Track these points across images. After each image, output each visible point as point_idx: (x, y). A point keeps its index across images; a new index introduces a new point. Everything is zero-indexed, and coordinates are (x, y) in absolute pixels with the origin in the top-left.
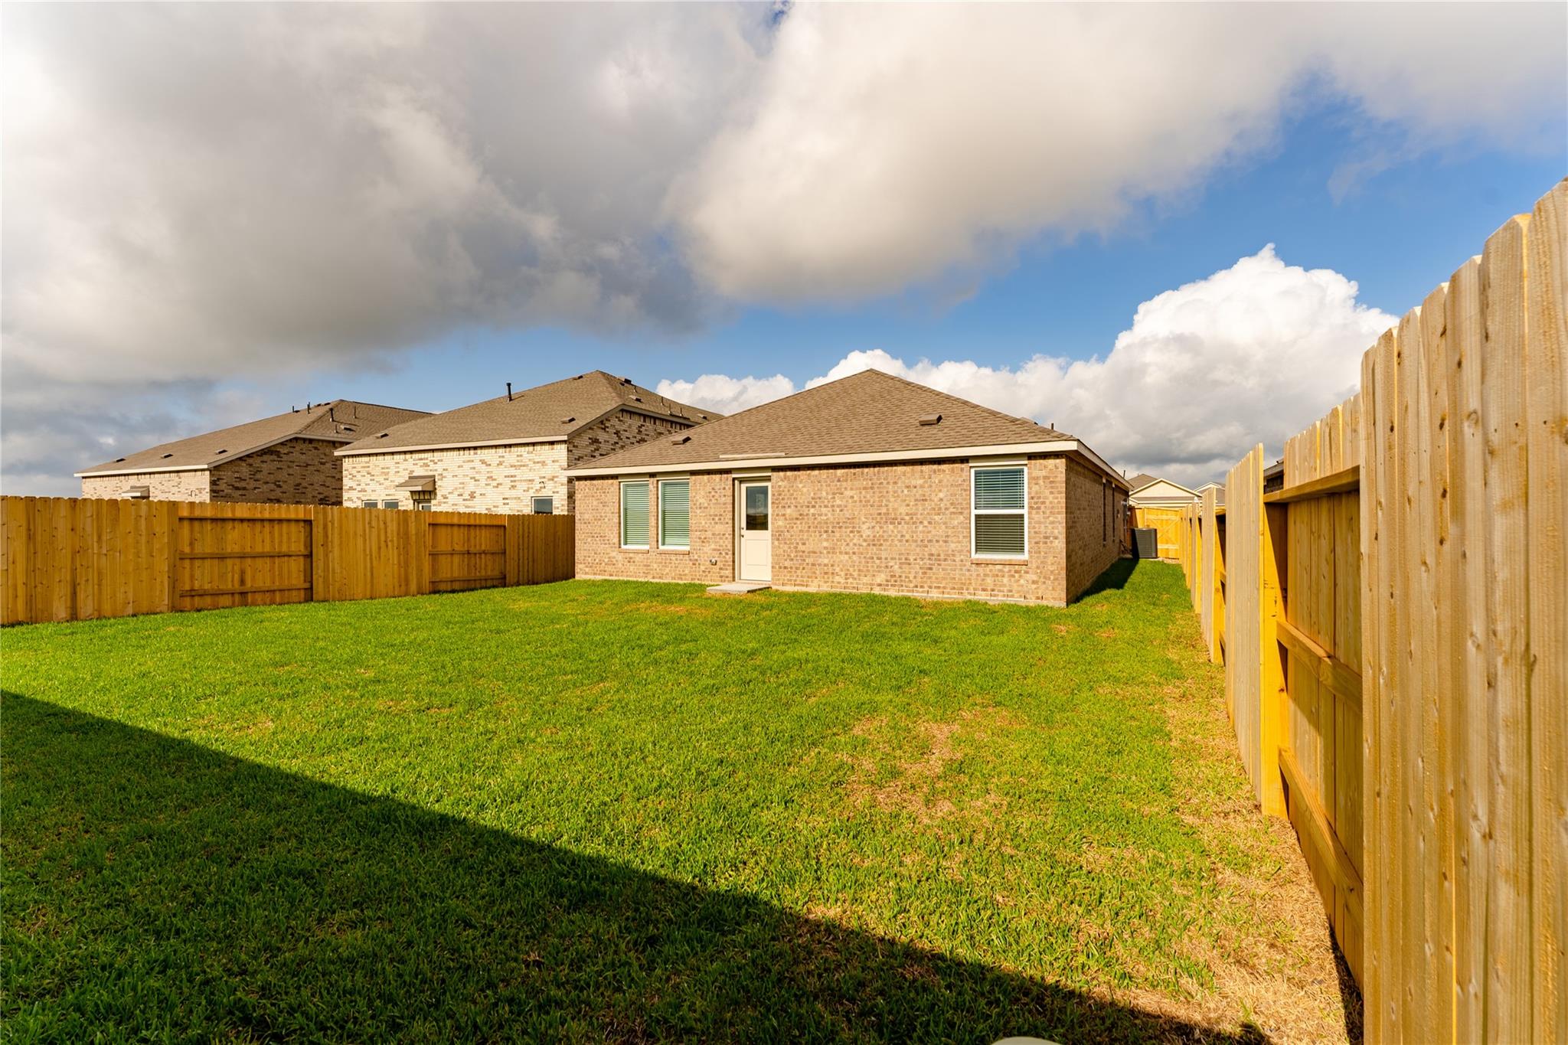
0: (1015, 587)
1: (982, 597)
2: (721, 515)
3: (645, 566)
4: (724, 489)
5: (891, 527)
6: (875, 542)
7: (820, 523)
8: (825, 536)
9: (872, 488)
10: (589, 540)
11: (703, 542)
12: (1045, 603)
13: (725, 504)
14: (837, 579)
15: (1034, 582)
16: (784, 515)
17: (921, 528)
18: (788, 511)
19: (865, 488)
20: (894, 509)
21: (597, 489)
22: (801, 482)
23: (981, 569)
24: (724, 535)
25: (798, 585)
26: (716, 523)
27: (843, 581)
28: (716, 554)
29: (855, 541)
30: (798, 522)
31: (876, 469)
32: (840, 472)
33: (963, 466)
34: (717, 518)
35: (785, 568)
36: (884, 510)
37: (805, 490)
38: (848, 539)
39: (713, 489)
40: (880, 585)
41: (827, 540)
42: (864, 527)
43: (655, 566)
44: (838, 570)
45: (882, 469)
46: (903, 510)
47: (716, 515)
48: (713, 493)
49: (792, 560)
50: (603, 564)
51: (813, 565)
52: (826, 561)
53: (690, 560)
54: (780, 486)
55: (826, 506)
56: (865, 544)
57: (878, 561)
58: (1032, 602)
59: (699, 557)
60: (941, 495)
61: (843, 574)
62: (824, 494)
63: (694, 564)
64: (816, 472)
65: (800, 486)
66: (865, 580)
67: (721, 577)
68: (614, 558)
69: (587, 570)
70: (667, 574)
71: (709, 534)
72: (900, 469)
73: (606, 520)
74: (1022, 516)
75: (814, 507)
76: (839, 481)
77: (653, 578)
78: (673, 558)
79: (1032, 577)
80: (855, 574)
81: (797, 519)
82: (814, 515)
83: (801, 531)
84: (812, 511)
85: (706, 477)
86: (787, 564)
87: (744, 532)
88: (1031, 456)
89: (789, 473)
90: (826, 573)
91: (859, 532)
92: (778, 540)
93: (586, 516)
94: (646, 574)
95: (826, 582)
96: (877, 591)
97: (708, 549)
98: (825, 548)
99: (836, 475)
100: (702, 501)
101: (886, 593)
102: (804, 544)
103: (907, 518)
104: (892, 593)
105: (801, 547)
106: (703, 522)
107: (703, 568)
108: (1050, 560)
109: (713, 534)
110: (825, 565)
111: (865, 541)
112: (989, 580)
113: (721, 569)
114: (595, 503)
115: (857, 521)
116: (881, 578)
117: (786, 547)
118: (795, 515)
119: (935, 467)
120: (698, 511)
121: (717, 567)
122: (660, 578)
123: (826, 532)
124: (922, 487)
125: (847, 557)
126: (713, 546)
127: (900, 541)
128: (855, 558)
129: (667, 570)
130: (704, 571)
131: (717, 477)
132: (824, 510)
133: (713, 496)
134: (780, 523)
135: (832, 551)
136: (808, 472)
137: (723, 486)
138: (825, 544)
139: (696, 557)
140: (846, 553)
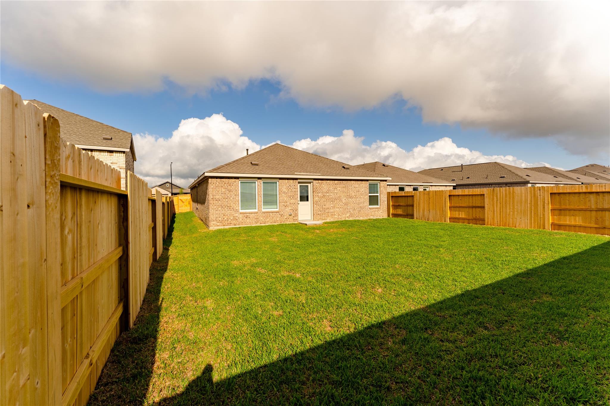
0: (378, 214)
1: (372, 217)
2: (293, 196)
3: (256, 219)
4: (295, 186)
5: (350, 199)
6: (346, 204)
7: (330, 198)
8: (332, 202)
9: (345, 187)
10: (220, 209)
11: (285, 207)
12: (384, 217)
13: (295, 192)
14: (336, 216)
15: (382, 212)
16: (318, 196)
17: (358, 199)
18: (319, 194)
19: (343, 187)
20: (351, 194)
21: (225, 183)
22: (324, 184)
23: (371, 210)
24: (295, 203)
25: (323, 220)
26: (291, 199)
27: (337, 217)
28: (291, 211)
29: (341, 204)
30: (323, 198)
31: (346, 182)
32: (336, 182)
33: (367, 182)
34: (292, 197)
35: (319, 214)
36: (348, 194)
37: (325, 187)
38: (339, 203)
39: (290, 186)
40: (348, 217)
41: (332, 204)
42: (343, 199)
43: (262, 218)
44: (336, 213)
45: (348, 182)
46: (353, 194)
47: (291, 196)
48: (290, 187)
49: (321, 211)
50: (230, 220)
51: (328, 212)
52: (332, 211)
53: (280, 214)
54: (316, 186)
55: (332, 193)
56: (343, 205)
57: (347, 210)
58: (381, 218)
59: (284, 213)
60: (362, 190)
61: (337, 215)
62: (331, 189)
63: (281, 216)
64: (329, 181)
65: (323, 186)
66: (344, 216)
67: (294, 220)
68: (237, 216)
69: (218, 224)
70: (268, 221)
71: (288, 203)
72: (353, 182)
73: (231, 198)
74: (378, 196)
75: (328, 193)
76: (336, 185)
77: (261, 224)
78: (271, 214)
79: (381, 211)
80: (341, 214)
81: (323, 197)
82: (328, 196)
83: (324, 201)
84: (327, 194)
85: (287, 181)
86: (319, 213)
87: (299, 202)
88: (381, 181)
89: (320, 181)
90: (332, 215)
91: (342, 201)
92: (316, 204)
93: (217, 197)
94: (256, 223)
95: (332, 218)
96: (347, 219)
97: (288, 209)
98: (332, 207)
99: (335, 183)
100: (285, 190)
101: (349, 219)
102: (325, 206)
103: (354, 196)
104: (351, 219)
105: (324, 207)
106: (286, 199)
107: (285, 217)
108: (384, 207)
109: (290, 204)
110: (332, 212)
111: (343, 204)
112: (373, 213)
113: (293, 217)
114: (223, 190)
115: (341, 197)
116: (348, 215)
117: (319, 207)
118: (322, 196)
119: (361, 182)
120: (283, 194)
121: (292, 216)
122: (264, 223)
123: (332, 201)
124: (358, 187)
125: (338, 209)
126: (290, 208)
127: (353, 203)
128: (341, 209)
129: (268, 220)
130: (286, 219)
131: (292, 181)
132: (331, 194)
133: (290, 189)
134: (317, 199)
135: (334, 207)
136: (326, 181)
137: (294, 184)
138: (332, 205)
139: (282, 213)
140: (338, 208)
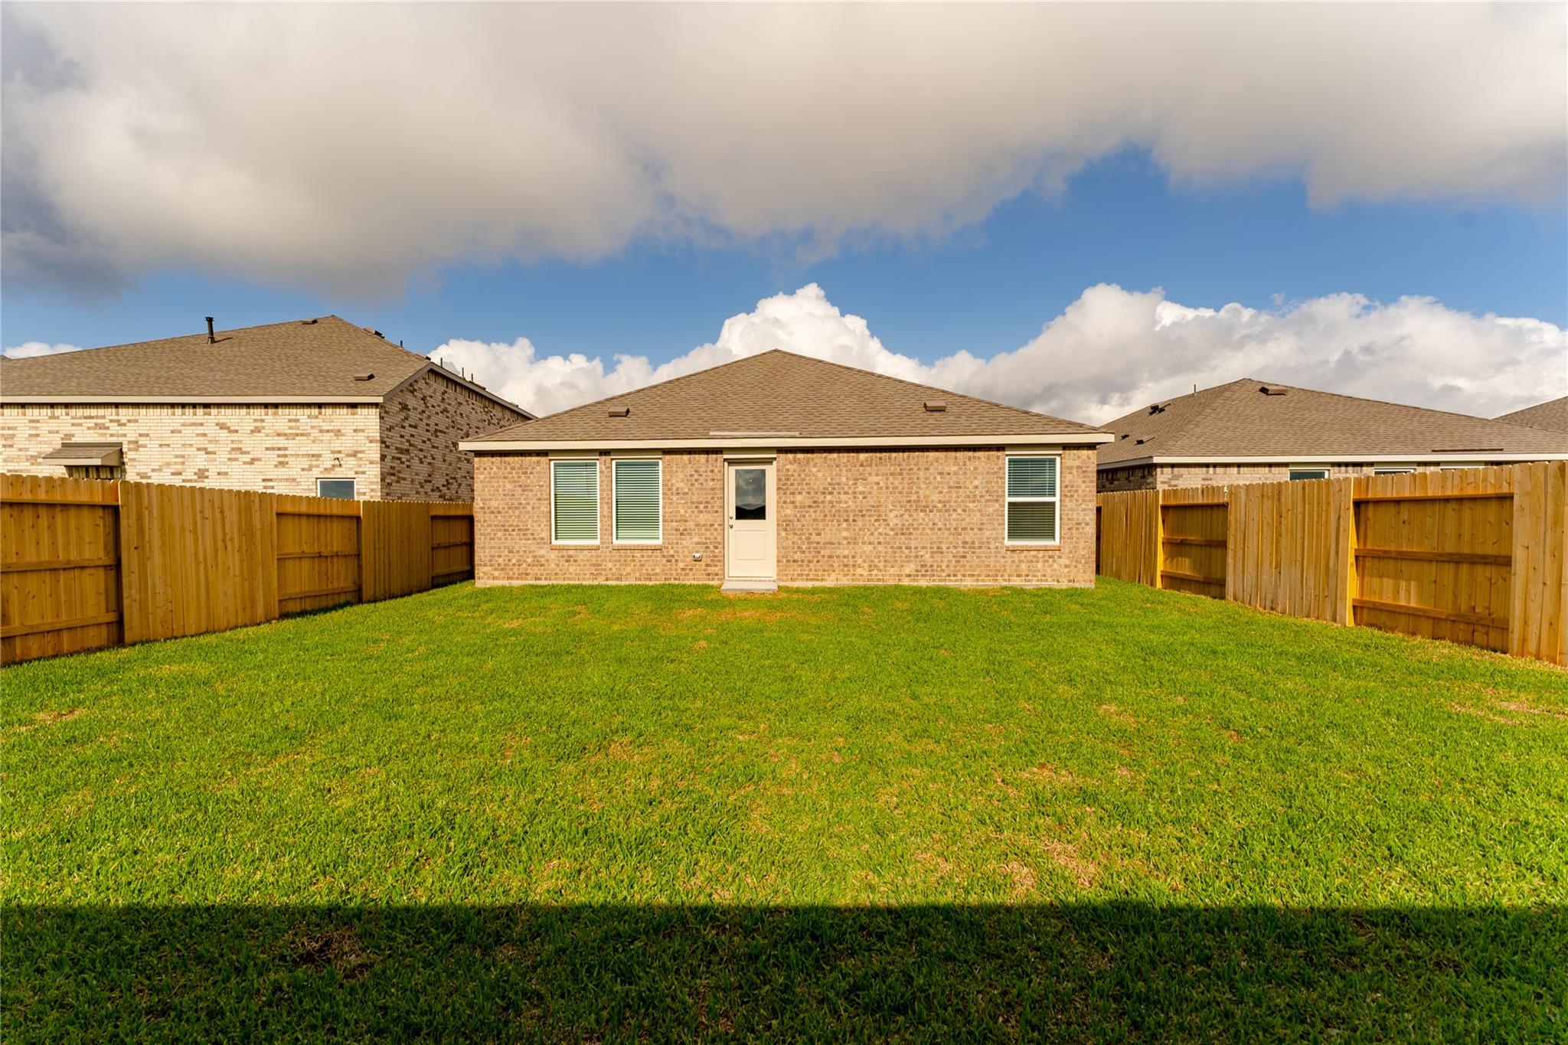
0: (1049, 571)
1: (1017, 582)
2: (707, 502)
3: (594, 565)
4: (712, 471)
5: (922, 515)
6: (904, 531)
7: (839, 511)
8: (844, 525)
9: (900, 474)
10: (500, 534)
11: (682, 534)
12: (1076, 585)
13: (713, 489)
14: (859, 571)
15: (1066, 566)
16: (793, 502)
17: (954, 516)
18: (799, 498)
19: (892, 474)
20: (926, 497)
21: (513, 469)
22: (814, 466)
23: (1016, 556)
24: (711, 525)
25: (812, 580)
26: (701, 512)
27: (866, 573)
28: (701, 548)
29: (880, 530)
30: (812, 510)
31: (906, 454)
32: (863, 456)
33: (999, 454)
34: (702, 506)
35: (795, 561)
36: (914, 497)
37: (820, 475)
38: (873, 529)
39: (696, 471)
40: (909, 576)
41: (846, 530)
42: (892, 515)
43: (610, 565)
44: (860, 561)
45: (912, 454)
46: (935, 497)
47: (701, 503)
48: (696, 476)
49: (804, 552)
50: (524, 565)
51: (830, 557)
52: (846, 552)
53: (664, 556)
54: (788, 470)
55: (846, 493)
56: (892, 533)
57: (906, 551)
58: (1064, 585)
59: (676, 552)
60: (976, 483)
61: (866, 565)
62: (844, 479)
63: (668, 561)
64: (835, 455)
65: (814, 470)
66: (892, 571)
67: (709, 575)
68: (543, 556)
69: (496, 573)
70: (629, 574)
71: (691, 525)
72: (932, 455)
73: (529, 508)
74: (1053, 504)
75: (831, 493)
76: (862, 465)
77: (607, 579)
78: (638, 554)
79: (1065, 561)
80: (881, 565)
81: (810, 507)
82: (831, 502)
83: (814, 520)
84: (829, 497)
85: (686, 457)
86: (798, 556)
87: (735, 522)
88: (1066, 447)
89: (800, 456)
90: (846, 566)
91: (885, 520)
92: (786, 530)
93: (494, 504)
94: (595, 576)
95: (845, 575)
96: (906, 582)
97: (688, 542)
98: (845, 538)
99: (858, 459)
100: (681, 485)
101: (915, 584)
102: (819, 534)
103: (940, 505)
104: (923, 583)
105: (814, 538)
106: (682, 511)
107: (681, 565)
108: (1082, 544)
109: (696, 525)
110: (845, 557)
111: (892, 529)
112: (1024, 566)
113: (707, 565)
114: (509, 486)
115: (882, 509)
116: (910, 568)
117: (796, 538)
118: (807, 502)
119: (971, 454)
120: (675, 498)
121: (703, 563)
122: (617, 579)
123: (846, 521)
124: (956, 473)
125: (870, 547)
126: (696, 539)
127: (932, 529)
128: (880, 548)
129: (628, 570)
130: (683, 569)
131: (703, 458)
132: (843, 497)
133: (696, 480)
134: (789, 511)
135: (853, 541)
136: (824, 455)
137: (710, 468)
138: (845, 534)
139: (672, 552)
140: (870, 543)
